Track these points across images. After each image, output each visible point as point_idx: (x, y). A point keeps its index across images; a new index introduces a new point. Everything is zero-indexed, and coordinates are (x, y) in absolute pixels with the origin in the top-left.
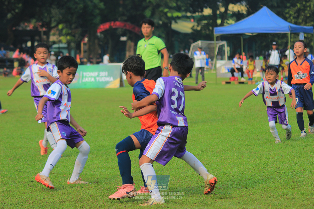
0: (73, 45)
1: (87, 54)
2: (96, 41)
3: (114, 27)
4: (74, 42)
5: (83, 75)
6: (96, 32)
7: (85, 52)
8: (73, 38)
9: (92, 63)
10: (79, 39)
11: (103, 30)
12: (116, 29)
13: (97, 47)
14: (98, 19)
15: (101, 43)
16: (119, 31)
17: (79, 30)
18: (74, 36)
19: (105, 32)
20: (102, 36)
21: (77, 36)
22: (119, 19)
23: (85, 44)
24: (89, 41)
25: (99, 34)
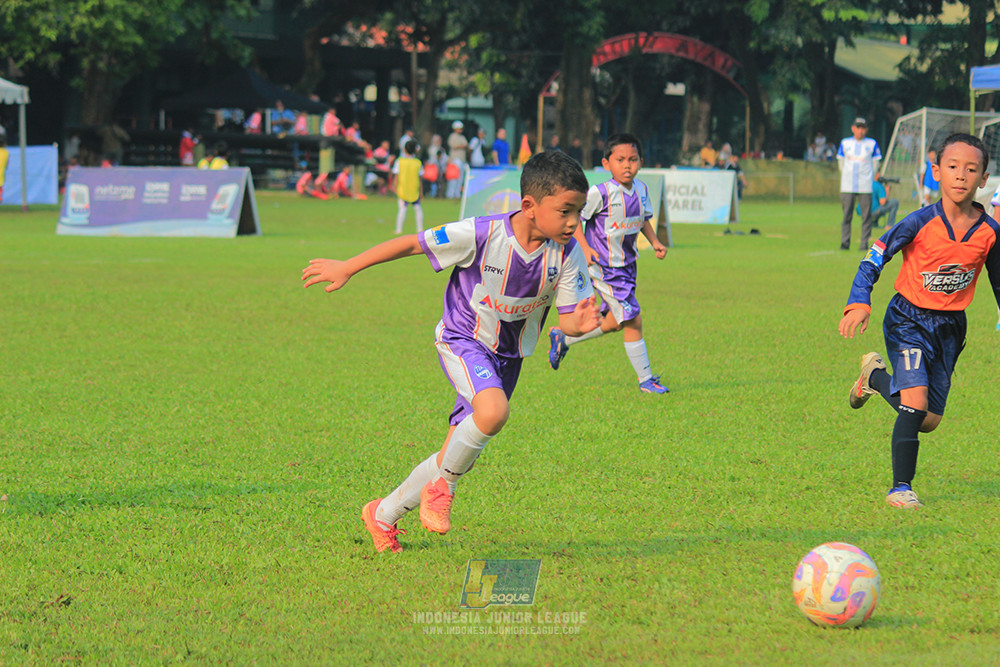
0: (510, 100)
2: (587, 94)
3: (646, 51)
4: (514, 94)
6: (590, 64)
7: (549, 126)
8: (512, 80)
10: (532, 85)
11: (611, 57)
12: (653, 58)
13: (588, 110)
14: (596, 22)
15: (602, 101)
16: (663, 64)
17: (534, 56)
18: (516, 74)
19: (618, 66)
20: (607, 76)
21: (524, 72)
22: (665, 25)
23: (550, 101)
24: (564, 90)
25: (595, 71)
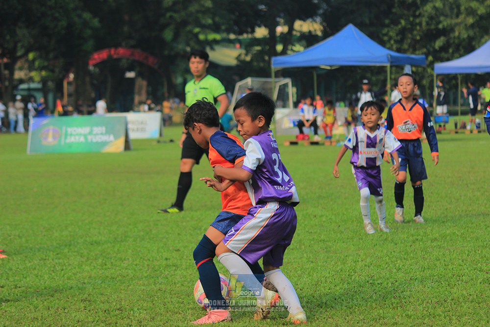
0: (50, 84)
1: (73, 98)
2: (88, 79)
3: (115, 57)
4: (52, 81)
5: (66, 131)
6: (87, 64)
7: (70, 95)
8: (51, 74)
9: (80, 112)
10: (61, 76)
11: (98, 61)
12: (119, 60)
13: (89, 87)
14: (90, 44)
15: (95, 82)
16: (124, 63)
17: (61, 62)
18: (53, 71)
19: (101, 65)
20: (97, 70)
21: (57, 70)
22: (123, 44)
23: (69, 83)
24: (76, 78)
25: (91, 68)
